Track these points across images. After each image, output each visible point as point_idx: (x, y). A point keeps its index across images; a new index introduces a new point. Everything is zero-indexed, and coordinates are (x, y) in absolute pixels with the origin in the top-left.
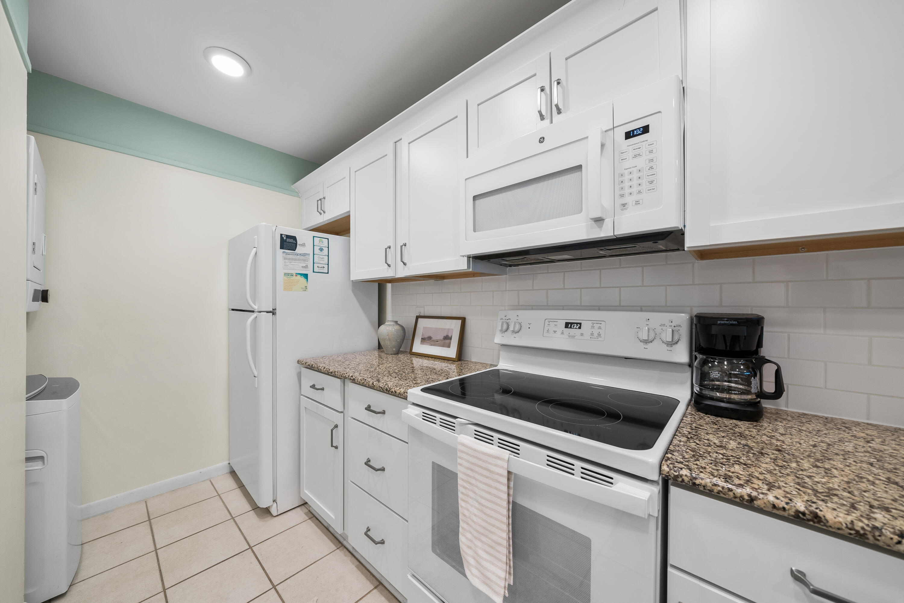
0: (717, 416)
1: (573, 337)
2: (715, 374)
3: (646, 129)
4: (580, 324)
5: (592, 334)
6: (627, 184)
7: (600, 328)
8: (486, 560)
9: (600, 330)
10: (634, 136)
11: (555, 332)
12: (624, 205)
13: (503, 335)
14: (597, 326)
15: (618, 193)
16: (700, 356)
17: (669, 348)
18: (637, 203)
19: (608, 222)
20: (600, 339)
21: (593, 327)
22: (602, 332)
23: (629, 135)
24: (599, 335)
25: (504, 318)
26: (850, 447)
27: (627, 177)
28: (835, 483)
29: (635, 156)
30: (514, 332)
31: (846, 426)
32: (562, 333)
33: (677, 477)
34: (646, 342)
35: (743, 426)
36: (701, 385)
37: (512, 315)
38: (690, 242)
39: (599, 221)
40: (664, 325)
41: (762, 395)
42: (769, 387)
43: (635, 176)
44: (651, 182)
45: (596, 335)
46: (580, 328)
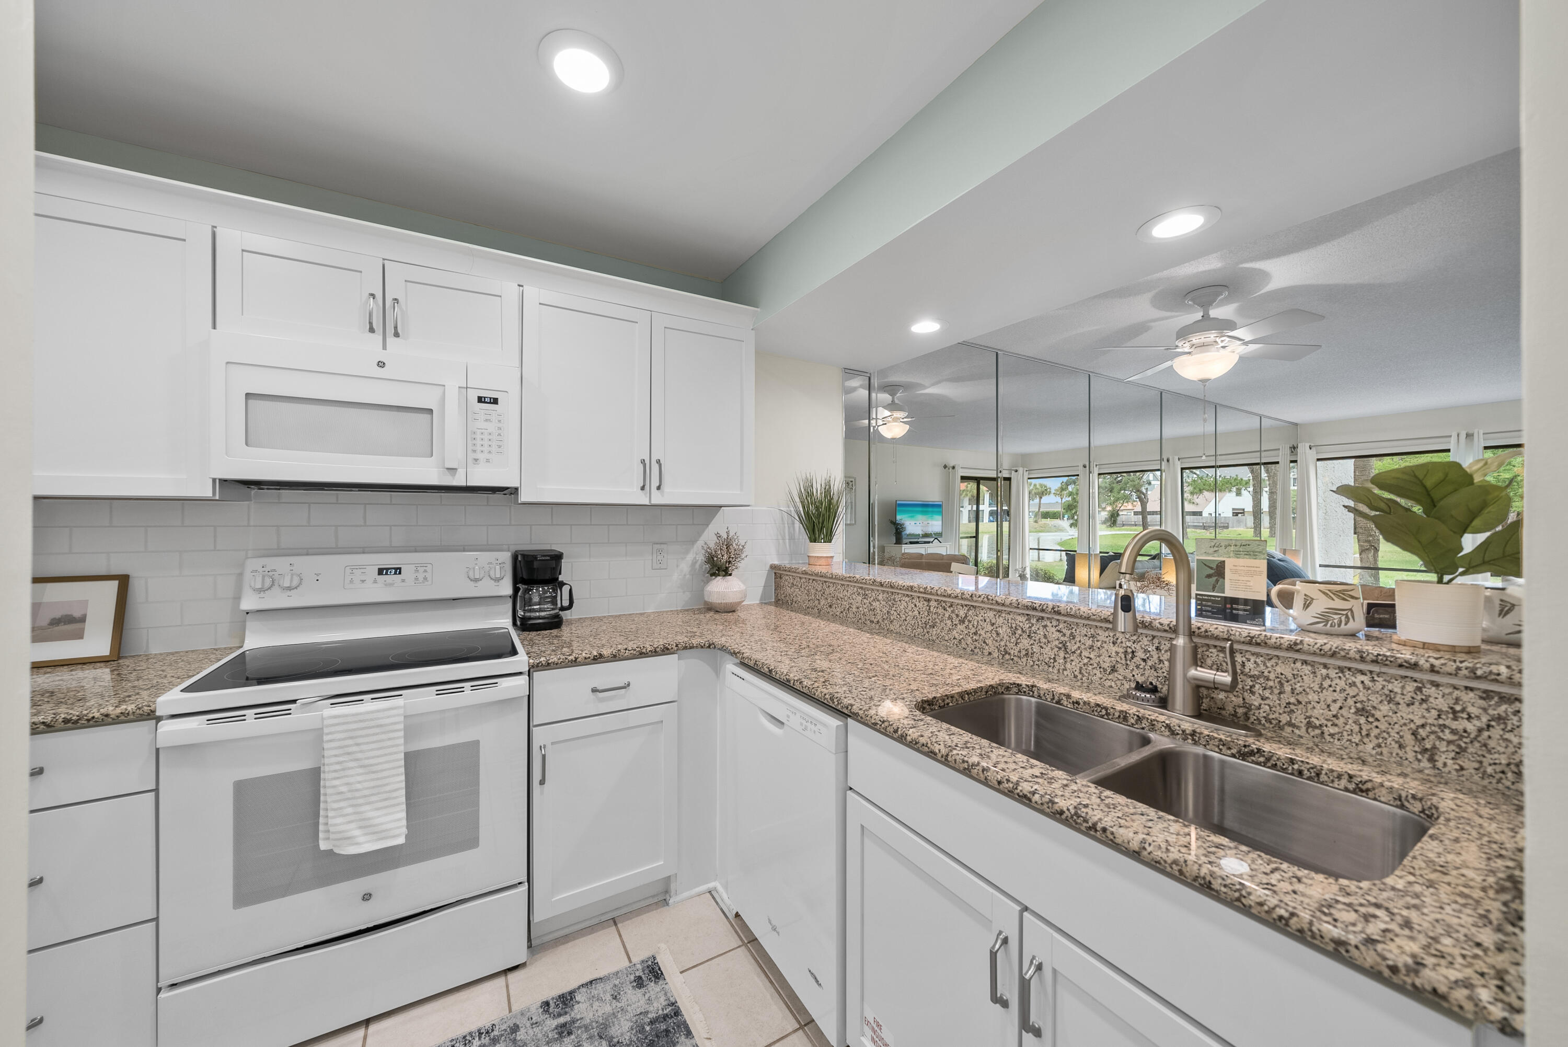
0: (537, 631)
1: (391, 585)
2: (536, 599)
3: (495, 401)
4: (400, 569)
5: (417, 579)
6: (479, 442)
7: (425, 571)
9: (425, 574)
10: (485, 402)
11: (363, 581)
12: (476, 460)
13: (262, 594)
14: (421, 569)
15: (470, 448)
16: (522, 587)
17: (497, 584)
18: (488, 461)
19: (461, 472)
20: (426, 583)
21: (417, 571)
22: (428, 575)
23: (480, 400)
24: (425, 578)
25: (261, 569)
26: (604, 628)
27: (478, 436)
28: (604, 642)
29: (486, 420)
30: (289, 589)
31: (600, 619)
32: (375, 582)
33: (538, 663)
34: (476, 580)
35: (555, 632)
36: (524, 611)
37: (280, 564)
38: (524, 497)
39: (453, 470)
40: (491, 563)
41: (563, 609)
42: (566, 603)
43: (486, 437)
44: (500, 447)
45: (421, 579)
46: (400, 573)
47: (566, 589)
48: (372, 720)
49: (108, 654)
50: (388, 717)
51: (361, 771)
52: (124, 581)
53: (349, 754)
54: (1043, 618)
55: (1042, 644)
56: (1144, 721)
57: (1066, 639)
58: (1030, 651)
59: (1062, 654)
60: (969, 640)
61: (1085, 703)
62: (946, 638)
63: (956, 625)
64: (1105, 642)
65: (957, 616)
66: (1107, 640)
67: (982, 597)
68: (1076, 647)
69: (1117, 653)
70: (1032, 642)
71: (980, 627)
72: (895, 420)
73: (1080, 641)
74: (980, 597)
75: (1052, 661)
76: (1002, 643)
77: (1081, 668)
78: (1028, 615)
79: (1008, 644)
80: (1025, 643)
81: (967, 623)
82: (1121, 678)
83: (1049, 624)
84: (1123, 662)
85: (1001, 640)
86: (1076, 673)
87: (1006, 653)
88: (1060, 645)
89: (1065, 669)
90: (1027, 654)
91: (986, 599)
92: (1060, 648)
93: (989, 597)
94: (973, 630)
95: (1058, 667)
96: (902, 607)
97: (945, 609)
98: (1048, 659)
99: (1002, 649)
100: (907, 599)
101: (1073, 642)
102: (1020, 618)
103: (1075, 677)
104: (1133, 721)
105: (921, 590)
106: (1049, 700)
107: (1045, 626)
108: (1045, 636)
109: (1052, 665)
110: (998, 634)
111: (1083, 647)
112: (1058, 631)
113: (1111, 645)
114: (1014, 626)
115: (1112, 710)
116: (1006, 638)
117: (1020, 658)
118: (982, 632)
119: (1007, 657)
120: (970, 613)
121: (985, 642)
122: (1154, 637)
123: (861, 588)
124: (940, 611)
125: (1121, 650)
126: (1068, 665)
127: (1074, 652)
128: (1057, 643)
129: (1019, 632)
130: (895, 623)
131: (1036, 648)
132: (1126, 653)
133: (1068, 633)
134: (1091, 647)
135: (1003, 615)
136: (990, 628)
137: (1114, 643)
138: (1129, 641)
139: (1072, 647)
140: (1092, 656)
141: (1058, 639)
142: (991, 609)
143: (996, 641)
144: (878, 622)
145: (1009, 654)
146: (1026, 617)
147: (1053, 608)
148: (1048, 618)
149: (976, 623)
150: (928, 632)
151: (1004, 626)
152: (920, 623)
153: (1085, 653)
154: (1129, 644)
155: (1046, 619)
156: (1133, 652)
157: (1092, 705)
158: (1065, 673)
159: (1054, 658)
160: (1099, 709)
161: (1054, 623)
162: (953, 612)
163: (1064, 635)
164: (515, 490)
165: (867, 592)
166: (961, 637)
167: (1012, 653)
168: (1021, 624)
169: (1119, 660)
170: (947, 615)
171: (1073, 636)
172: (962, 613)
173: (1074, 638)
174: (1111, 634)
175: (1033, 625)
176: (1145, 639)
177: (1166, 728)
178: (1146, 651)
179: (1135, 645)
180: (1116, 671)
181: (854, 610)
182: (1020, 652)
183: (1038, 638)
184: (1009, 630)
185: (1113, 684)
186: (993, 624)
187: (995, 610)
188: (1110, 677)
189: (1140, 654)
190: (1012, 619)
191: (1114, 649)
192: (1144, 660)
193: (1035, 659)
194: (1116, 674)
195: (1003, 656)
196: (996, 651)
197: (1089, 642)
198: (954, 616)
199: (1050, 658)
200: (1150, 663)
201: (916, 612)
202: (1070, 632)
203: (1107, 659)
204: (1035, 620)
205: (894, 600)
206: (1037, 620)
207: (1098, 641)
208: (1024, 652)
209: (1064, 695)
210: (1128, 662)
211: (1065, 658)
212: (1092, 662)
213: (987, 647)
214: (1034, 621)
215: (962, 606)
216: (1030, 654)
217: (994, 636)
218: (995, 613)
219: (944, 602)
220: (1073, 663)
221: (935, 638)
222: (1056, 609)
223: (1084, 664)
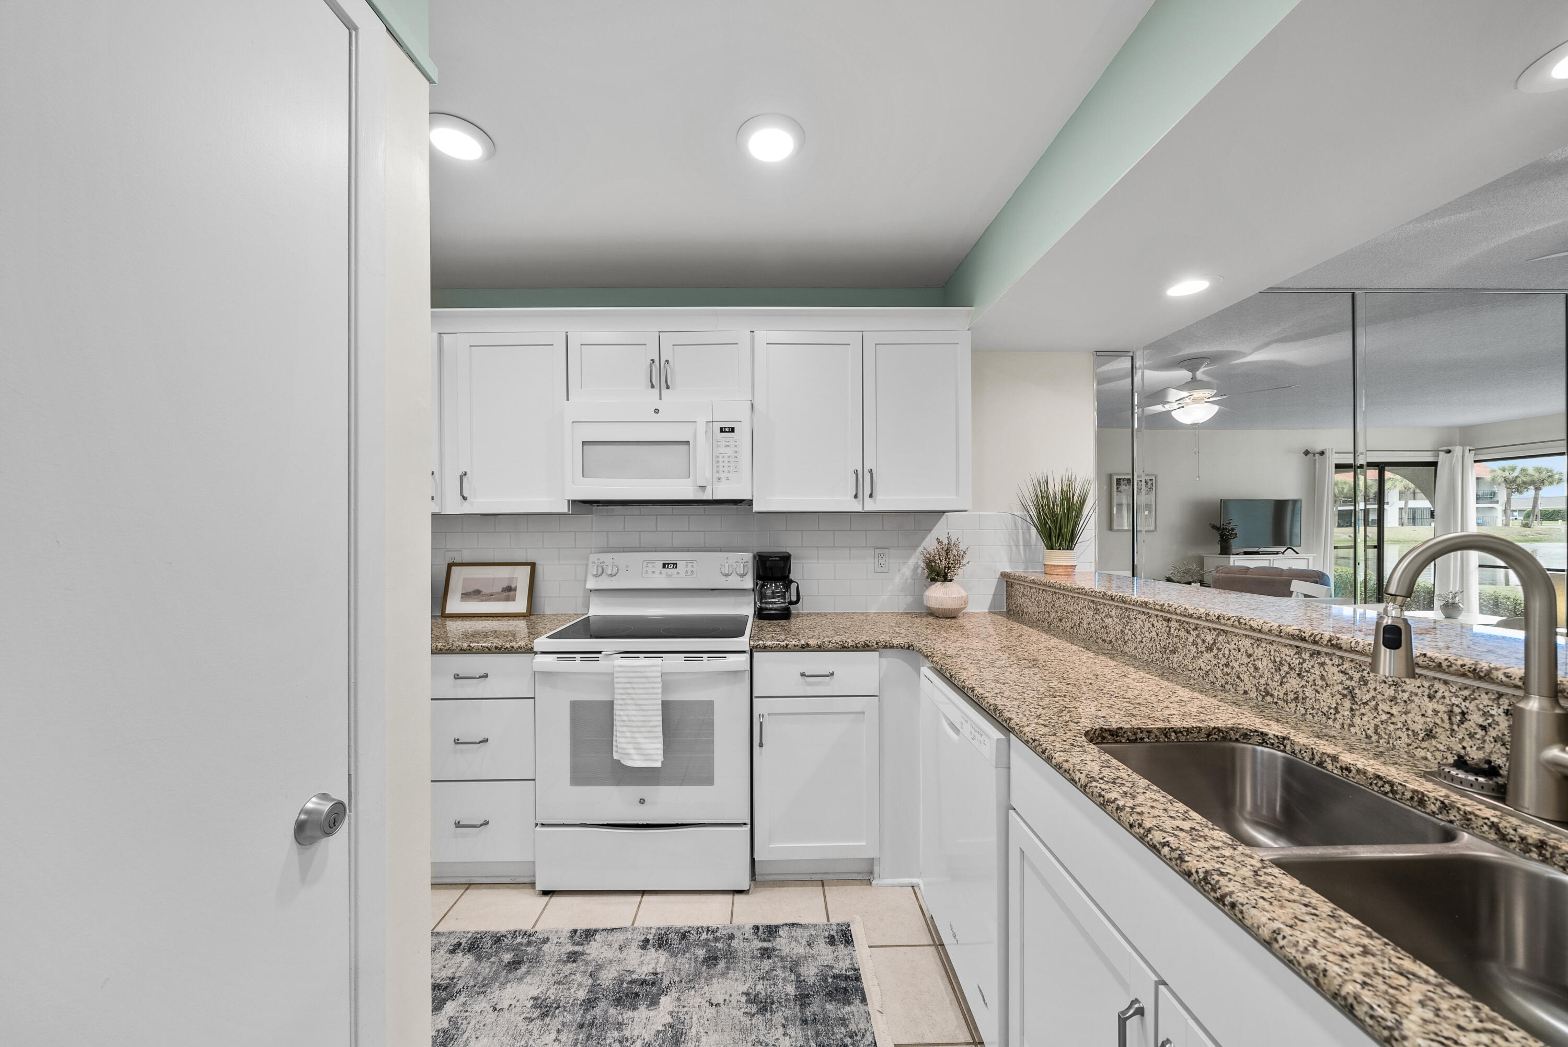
0: (770, 620)
1: (671, 576)
2: (769, 593)
3: (732, 430)
4: (676, 564)
5: (687, 572)
6: (721, 464)
7: (692, 566)
8: (646, 743)
9: (692, 569)
10: (725, 432)
11: (653, 572)
12: (719, 478)
13: (597, 579)
14: (690, 565)
15: (715, 469)
16: (760, 582)
17: (742, 579)
18: (728, 479)
19: (709, 489)
20: (693, 576)
21: (687, 566)
22: (694, 570)
23: (722, 430)
24: (692, 572)
25: (597, 562)
26: (824, 622)
27: (721, 460)
28: (815, 634)
29: (726, 446)
30: (611, 575)
31: (825, 615)
32: (661, 573)
33: (757, 646)
34: (727, 575)
35: (782, 622)
36: (761, 603)
37: (607, 558)
38: (756, 508)
39: (703, 488)
40: (738, 562)
41: (791, 603)
42: (794, 599)
43: (726, 460)
44: (736, 467)
45: (689, 572)
46: (676, 567)
47: (794, 586)
48: (642, 672)
49: (525, 612)
50: (652, 672)
51: (635, 707)
52: (533, 566)
53: (628, 694)
54: (1319, 653)
55: (1317, 688)
56: (1453, 812)
57: (1353, 683)
58: (1301, 695)
59: (1347, 704)
60: (1219, 674)
61: (1358, 771)
62: (1190, 668)
63: (1202, 652)
64: (1416, 695)
65: (1204, 641)
66: (1419, 691)
67: (1233, 619)
68: (1368, 696)
69: (1436, 712)
70: (1304, 683)
71: (1232, 657)
72: (1197, 401)
73: (1375, 689)
74: (1229, 619)
75: (1333, 711)
76: (1262, 681)
77: (1376, 727)
78: (1297, 647)
79: (1270, 682)
80: (1293, 683)
81: (1215, 651)
82: (1442, 748)
83: (1327, 661)
84: (1447, 726)
85: (1261, 676)
86: (1369, 732)
87: (1268, 693)
88: (1345, 692)
89: (1352, 725)
90: (1297, 698)
91: (1236, 623)
92: (1344, 696)
93: (1242, 620)
94: (1224, 661)
95: (1341, 721)
96: (1138, 626)
97: (1188, 632)
98: (1326, 709)
99: (1262, 688)
100: (1143, 617)
101: (1365, 689)
102: (1286, 651)
103: (1368, 737)
104: (1434, 808)
105: (1157, 607)
106: (1307, 759)
107: (1322, 664)
108: (1322, 678)
109: (1332, 716)
110: (1256, 669)
111: (1379, 697)
112: (1342, 672)
113: (1426, 698)
114: (1278, 659)
115: (1400, 787)
116: (1267, 674)
117: (1286, 702)
118: (1236, 665)
119: (1269, 699)
120: (1220, 638)
121: (1238, 677)
122: (1500, 695)
123: (1093, 601)
124: (1183, 633)
125: (1442, 708)
126: (1357, 720)
127: (1366, 703)
128: (1340, 687)
129: (1286, 668)
130: (1130, 644)
131: (1309, 692)
132: (1450, 713)
133: (1357, 676)
134: (1393, 699)
135: (1264, 645)
136: (1246, 660)
137: (1431, 697)
138: (1457, 696)
139: (1362, 695)
140: (1394, 711)
141: (1341, 683)
142: (1246, 636)
143: (1254, 677)
144: (1111, 641)
145: (1272, 695)
146: (1295, 650)
147: (1330, 640)
148: (1326, 654)
149: (1227, 653)
150: (1168, 658)
151: (1264, 659)
152: (1158, 647)
153: (1383, 707)
154: (1455, 701)
155: (1323, 654)
156: (1463, 713)
157: (1370, 775)
158: (1352, 729)
159: (1336, 708)
160: (1380, 783)
161: (1336, 661)
162: (1198, 636)
163: (1351, 678)
164: (750, 503)
165: (1099, 607)
166: (1209, 668)
167: (1276, 694)
168: (1288, 659)
169: (1438, 721)
170: (1191, 640)
171: (1364, 682)
172: (1209, 639)
173: (1366, 684)
174: (1426, 684)
175: (1304, 660)
176: (1484, 696)
177: (1490, 827)
178: (1486, 714)
179: (1467, 703)
180: (1434, 737)
181: (1085, 626)
182: (1286, 694)
183: (1311, 679)
184: (1271, 665)
185: (1429, 755)
186: (1249, 656)
187: (1252, 638)
188: (1424, 744)
189: (1476, 718)
190: (1275, 651)
191: (1430, 706)
192: (1483, 728)
193: (1308, 705)
194: (1434, 742)
195: (1264, 697)
196: (1254, 690)
197: (1391, 692)
198: (1199, 641)
199: (1330, 708)
200: (1493, 733)
201: (1154, 634)
202: (1359, 675)
203: (1419, 718)
204: (1308, 654)
205: (1128, 617)
206: (1311, 655)
207: (1403, 691)
208: (1292, 696)
209: (1329, 756)
210: (1455, 727)
211: (1352, 710)
212: (1393, 720)
213: (1242, 684)
214: (1306, 656)
215: (1210, 629)
216: (1300, 698)
217: (1252, 670)
218: (1253, 641)
219: (1187, 623)
220: (1365, 718)
221: (1176, 666)
222: (1334, 642)
223: (1382, 722)
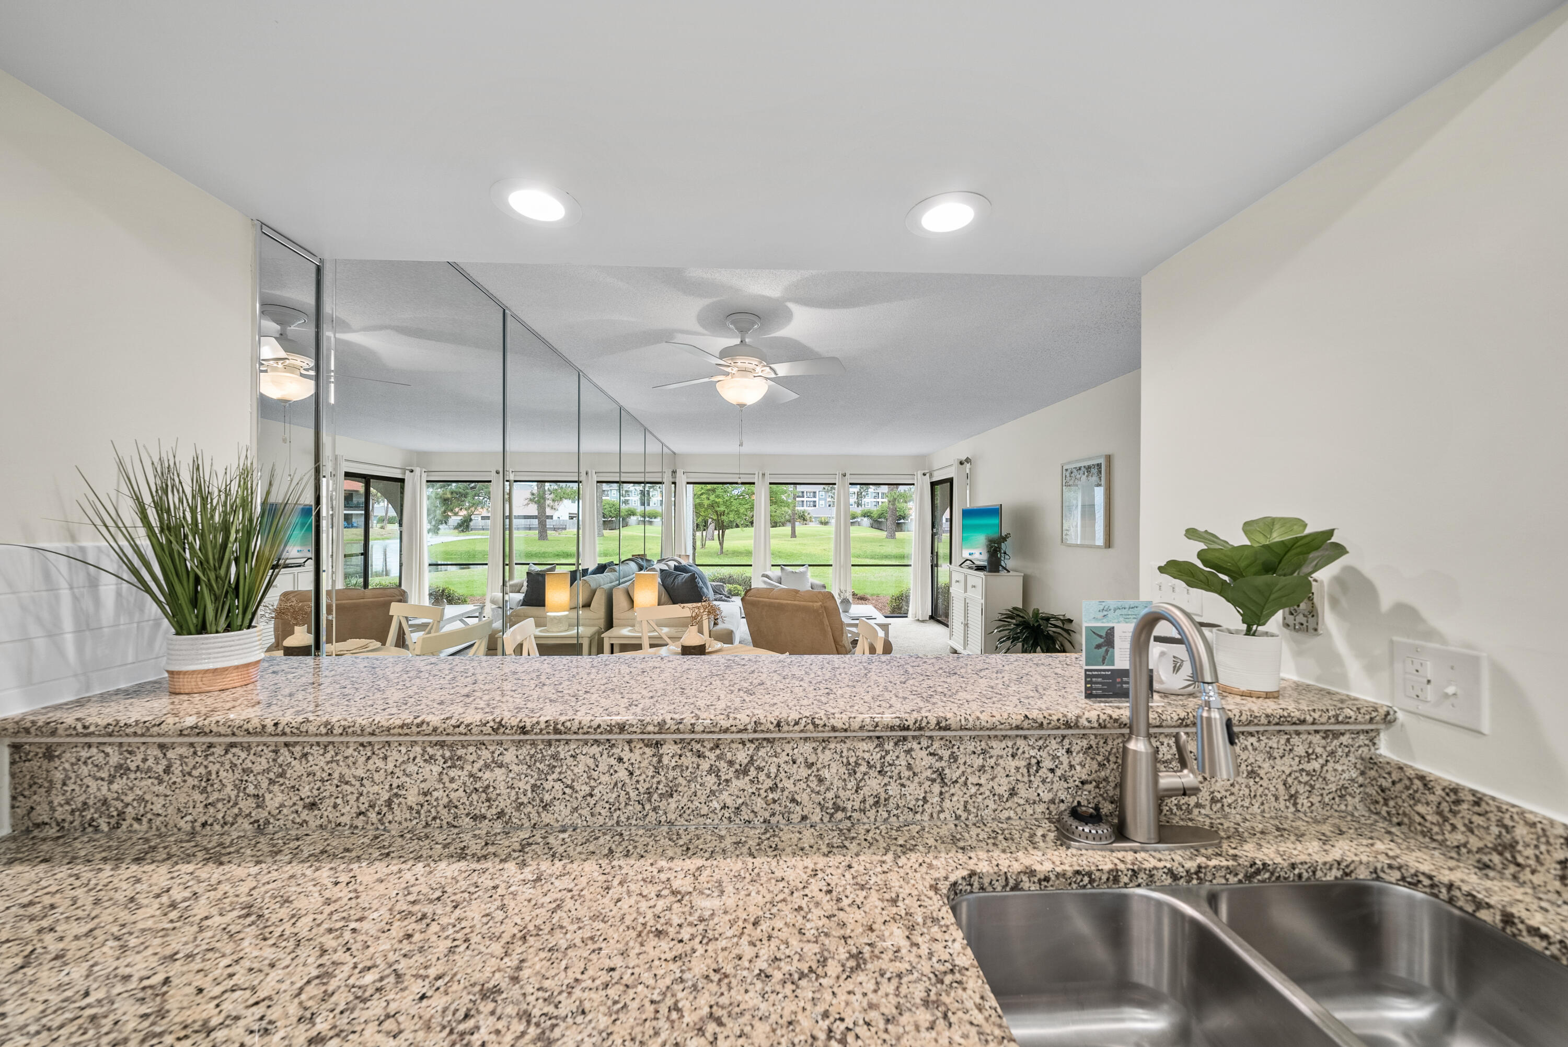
54: (905, 739)
55: (903, 781)
56: (1142, 875)
57: (943, 764)
58: (883, 796)
59: (936, 788)
60: (759, 803)
61: (1058, 876)
62: (705, 810)
63: (727, 781)
64: (1002, 757)
65: (731, 763)
66: (1004, 753)
67: (803, 722)
68: (959, 772)
69: (1017, 769)
70: (886, 780)
71: (783, 775)
73: (965, 763)
74: (797, 723)
75: (921, 803)
76: (830, 795)
77: (966, 802)
78: (878, 738)
79: (841, 793)
80: (874, 784)
81: (753, 772)
82: (1022, 802)
83: (915, 746)
84: (1026, 779)
85: (828, 789)
86: (959, 812)
87: (837, 808)
88: (934, 776)
89: (942, 811)
90: (877, 802)
91: (810, 727)
92: (933, 781)
93: (817, 722)
94: (769, 783)
95: (929, 811)
96: (580, 769)
97: (700, 755)
98: (913, 802)
99: (830, 805)
100: (595, 750)
101: (954, 766)
102: (864, 746)
103: (958, 818)
104: (1126, 880)
105: (650, 728)
106: (999, 888)
107: (909, 751)
108: (909, 767)
109: (920, 809)
110: (821, 780)
111: (969, 770)
112: (931, 754)
113: (1010, 758)
114: (852, 760)
115: (1098, 874)
116: (838, 783)
117: (863, 811)
118: (788, 784)
119: (840, 815)
120: (762, 753)
121: (793, 800)
122: (1064, 737)
123: (442, 744)
124: (689, 760)
125: (1023, 763)
126: (947, 804)
127: (956, 782)
128: (929, 772)
129: (863, 768)
130: (558, 807)
131: (894, 789)
132: (1029, 766)
133: (946, 754)
134: (982, 769)
135: (832, 746)
136: (804, 772)
137: (1013, 756)
138: (1034, 748)
139: (952, 774)
140: (982, 781)
141: (930, 767)
142: (806, 739)
143: (818, 793)
144: (501, 814)
145: (844, 810)
146: (876, 742)
147: (938, 723)
148: (914, 737)
149: (773, 770)
150: (655, 809)
151: (833, 765)
152: (633, 794)
153: (973, 779)
154: (1033, 753)
155: (910, 739)
156: (1038, 763)
157: (1069, 874)
158: (942, 816)
159: (924, 798)
160: (1079, 878)
161: (925, 743)
162: (719, 758)
163: (941, 758)
165: (461, 752)
166: (740, 801)
167: (849, 806)
168: (867, 756)
169: (1019, 777)
170: (705, 765)
171: (954, 758)
172: (742, 757)
173: (956, 761)
174: (1010, 744)
175: (887, 752)
176: (1053, 742)
177: (1166, 874)
178: (1055, 758)
179: (1041, 753)
180: (1016, 794)
181: (412, 798)
182: (864, 801)
183: (897, 771)
184: (843, 770)
185: (1012, 814)
186: (810, 766)
187: (815, 740)
188: (1008, 805)
189: (1047, 764)
190: (849, 749)
191: (1013, 764)
192: (1052, 771)
193: (891, 806)
194: (1016, 799)
195: (832, 815)
196: (818, 810)
197: (979, 762)
198: (723, 765)
199: (917, 800)
200: (1059, 772)
201: (622, 774)
202: (949, 752)
203: (1004, 781)
204: (892, 744)
205: (555, 757)
206: (896, 744)
207: (991, 757)
208: (871, 801)
209: (1025, 873)
210: (1032, 778)
211: (941, 793)
212: (982, 790)
213: (798, 808)
214: (889, 746)
215: (743, 743)
216: (882, 800)
217: (814, 784)
218: (814, 745)
219: (698, 742)
220: (955, 799)
221: (672, 817)
222: (943, 724)
223: (971, 796)
